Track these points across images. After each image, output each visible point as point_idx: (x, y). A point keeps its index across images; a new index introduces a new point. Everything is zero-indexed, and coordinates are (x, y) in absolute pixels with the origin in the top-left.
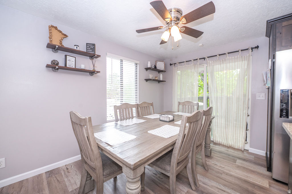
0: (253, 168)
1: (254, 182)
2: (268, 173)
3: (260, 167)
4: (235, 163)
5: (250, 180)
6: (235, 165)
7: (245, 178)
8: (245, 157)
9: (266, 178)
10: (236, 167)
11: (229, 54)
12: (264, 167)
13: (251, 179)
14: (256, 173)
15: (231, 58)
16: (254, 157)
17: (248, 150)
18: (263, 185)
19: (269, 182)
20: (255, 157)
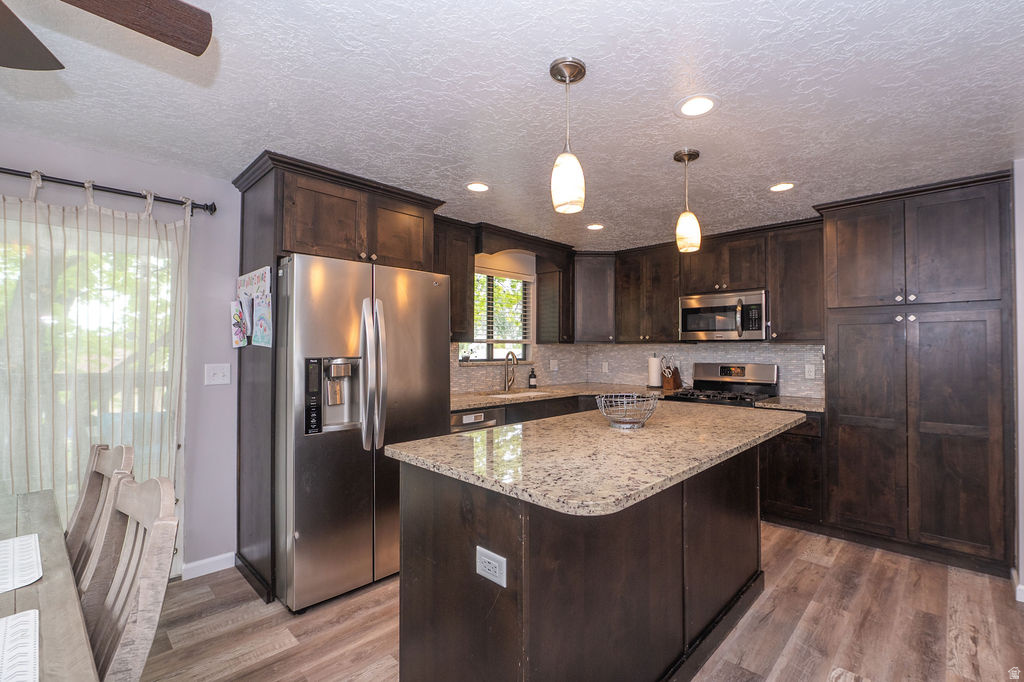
0: (230, 622)
1: (263, 657)
2: (275, 608)
3: (244, 606)
4: (171, 651)
5: (249, 663)
6: (175, 654)
7: (234, 670)
8: (187, 606)
9: (277, 625)
10: (181, 659)
11: (97, 192)
12: (255, 599)
13: (250, 659)
14: (250, 630)
15: (109, 212)
16: (209, 589)
17: (180, 578)
18: (285, 648)
19: (290, 630)
20: (212, 587)
